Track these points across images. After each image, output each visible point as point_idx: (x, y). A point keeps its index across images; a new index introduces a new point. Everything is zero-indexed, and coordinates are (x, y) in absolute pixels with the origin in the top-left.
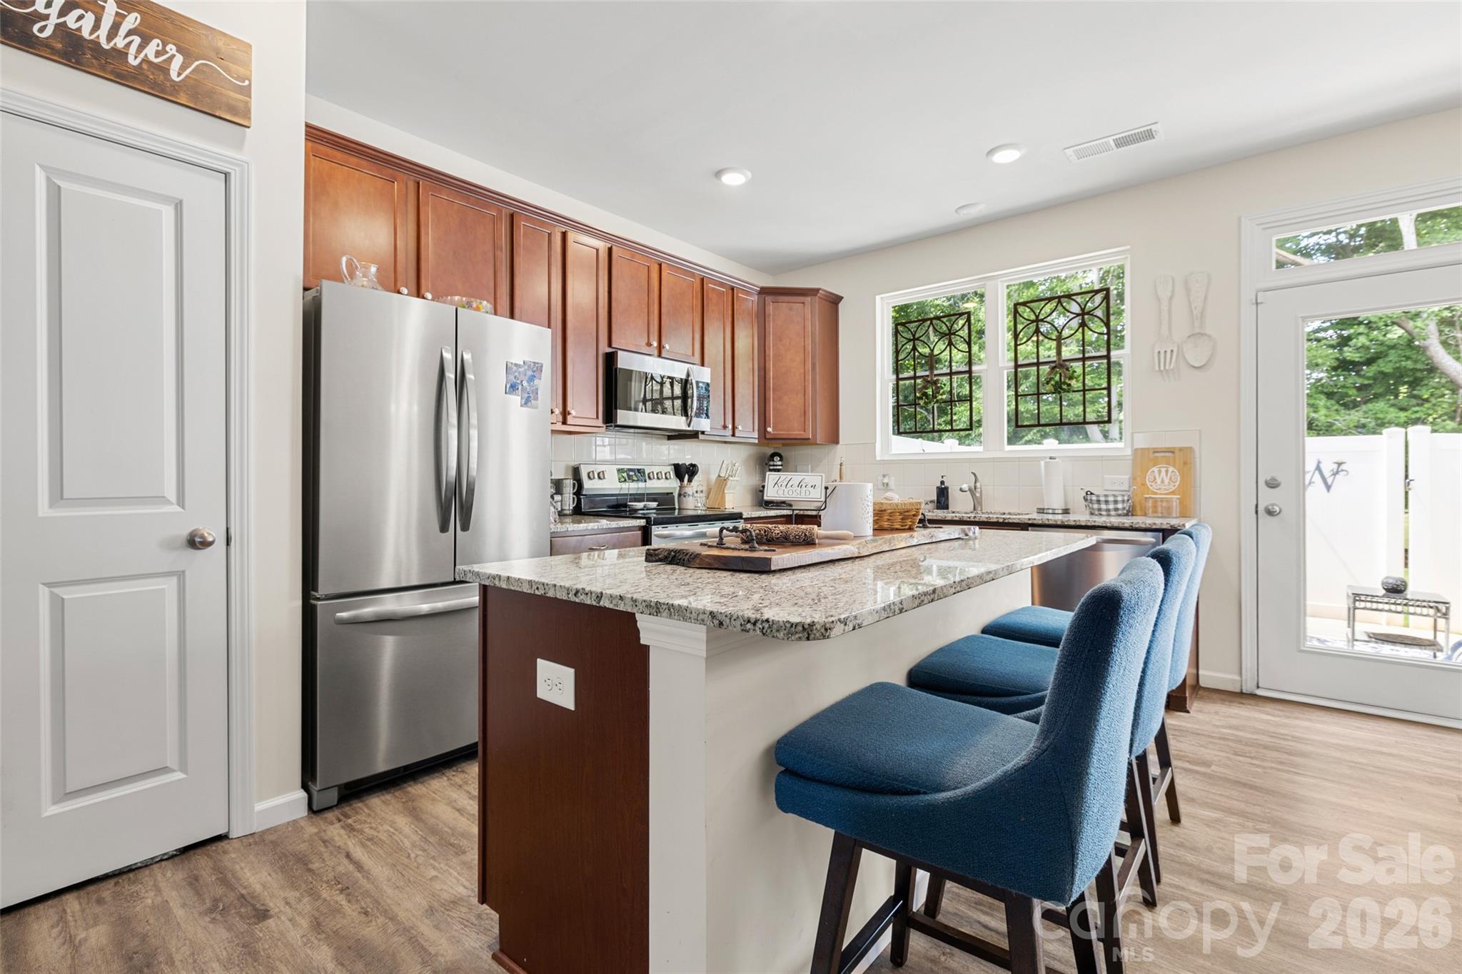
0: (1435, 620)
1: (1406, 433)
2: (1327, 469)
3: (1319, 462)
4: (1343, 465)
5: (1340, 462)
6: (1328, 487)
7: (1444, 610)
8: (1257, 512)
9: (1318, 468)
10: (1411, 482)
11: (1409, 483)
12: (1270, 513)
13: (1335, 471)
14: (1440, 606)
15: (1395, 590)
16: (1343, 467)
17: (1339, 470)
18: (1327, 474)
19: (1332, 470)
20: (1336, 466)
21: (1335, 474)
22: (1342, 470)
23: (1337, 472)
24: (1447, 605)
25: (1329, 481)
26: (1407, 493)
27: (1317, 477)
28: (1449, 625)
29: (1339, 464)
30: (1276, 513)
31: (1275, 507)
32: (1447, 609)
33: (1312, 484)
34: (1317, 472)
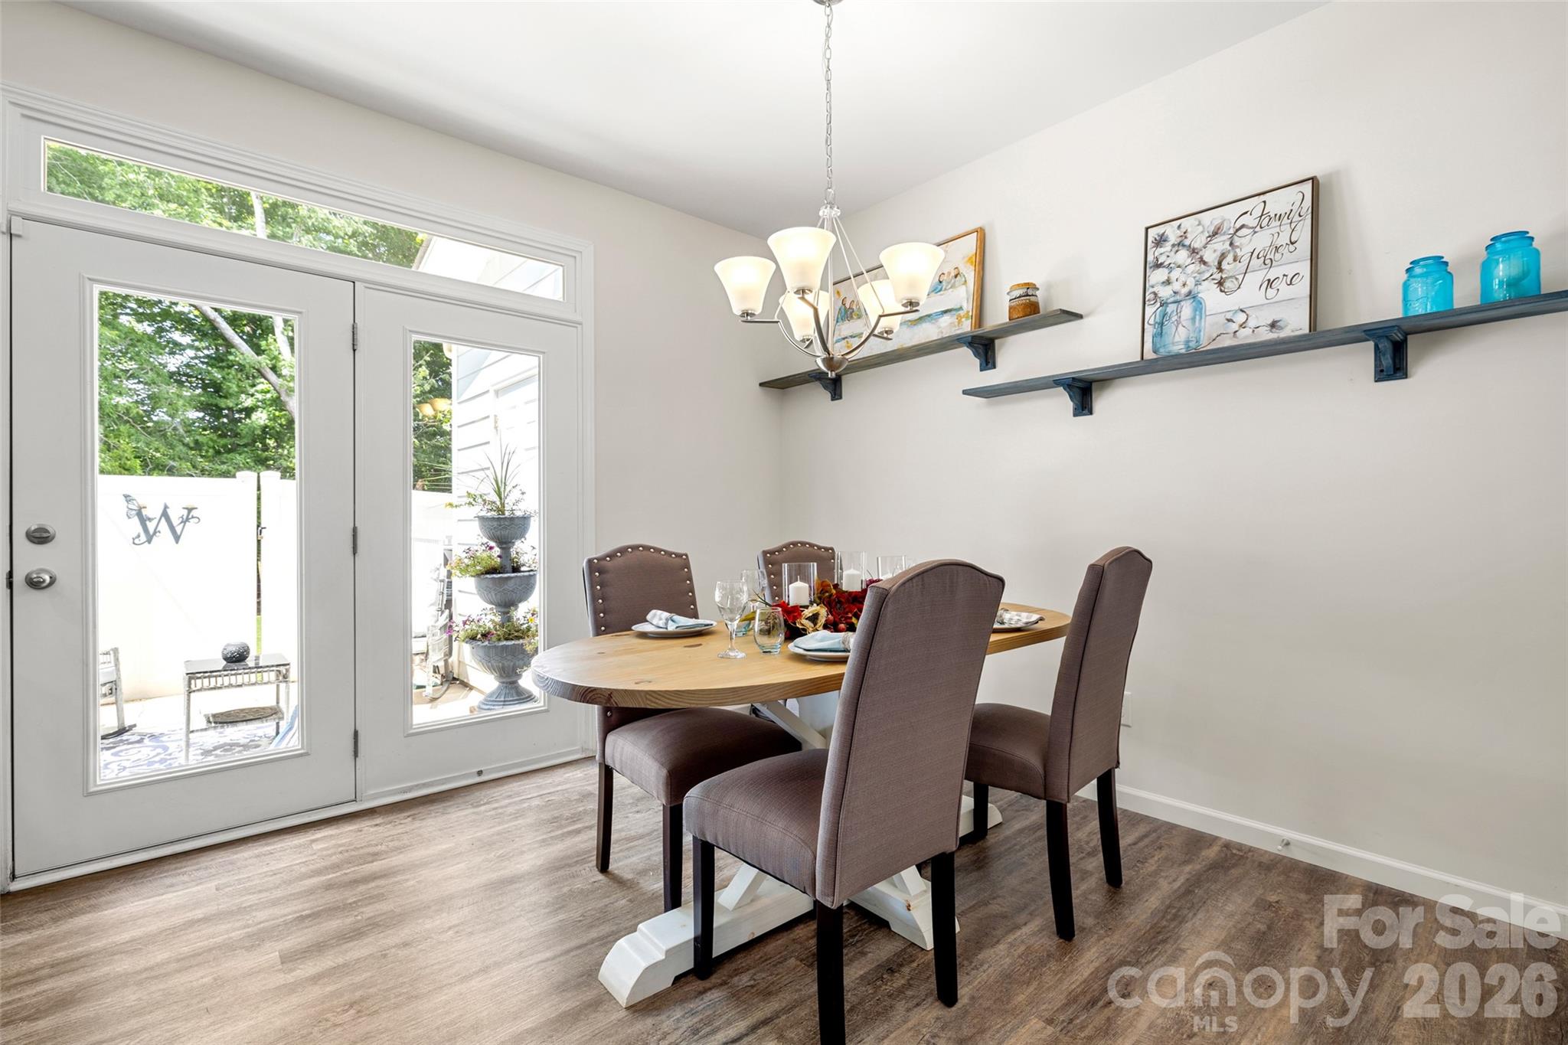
0: (278, 686)
1: (259, 477)
2: (175, 516)
3: (166, 507)
4: (193, 511)
5: (190, 507)
6: (177, 538)
7: (284, 672)
8: (10, 585)
9: (165, 514)
10: (263, 530)
11: (261, 531)
12: (34, 584)
13: (185, 517)
14: (281, 668)
15: (237, 658)
16: (193, 513)
17: (190, 517)
18: (175, 521)
19: (182, 517)
20: (185, 512)
21: (185, 521)
22: (193, 517)
23: (188, 519)
24: (288, 667)
25: (178, 530)
26: (259, 542)
27: (164, 526)
28: (289, 689)
29: (190, 510)
30: (44, 585)
31: (42, 575)
32: (287, 670)
33: (158, 534)
34: (163, 519)
